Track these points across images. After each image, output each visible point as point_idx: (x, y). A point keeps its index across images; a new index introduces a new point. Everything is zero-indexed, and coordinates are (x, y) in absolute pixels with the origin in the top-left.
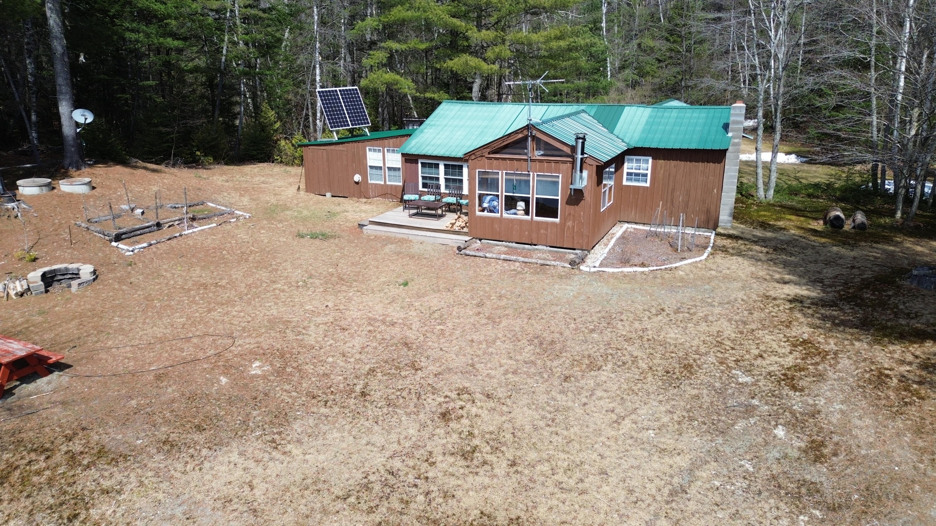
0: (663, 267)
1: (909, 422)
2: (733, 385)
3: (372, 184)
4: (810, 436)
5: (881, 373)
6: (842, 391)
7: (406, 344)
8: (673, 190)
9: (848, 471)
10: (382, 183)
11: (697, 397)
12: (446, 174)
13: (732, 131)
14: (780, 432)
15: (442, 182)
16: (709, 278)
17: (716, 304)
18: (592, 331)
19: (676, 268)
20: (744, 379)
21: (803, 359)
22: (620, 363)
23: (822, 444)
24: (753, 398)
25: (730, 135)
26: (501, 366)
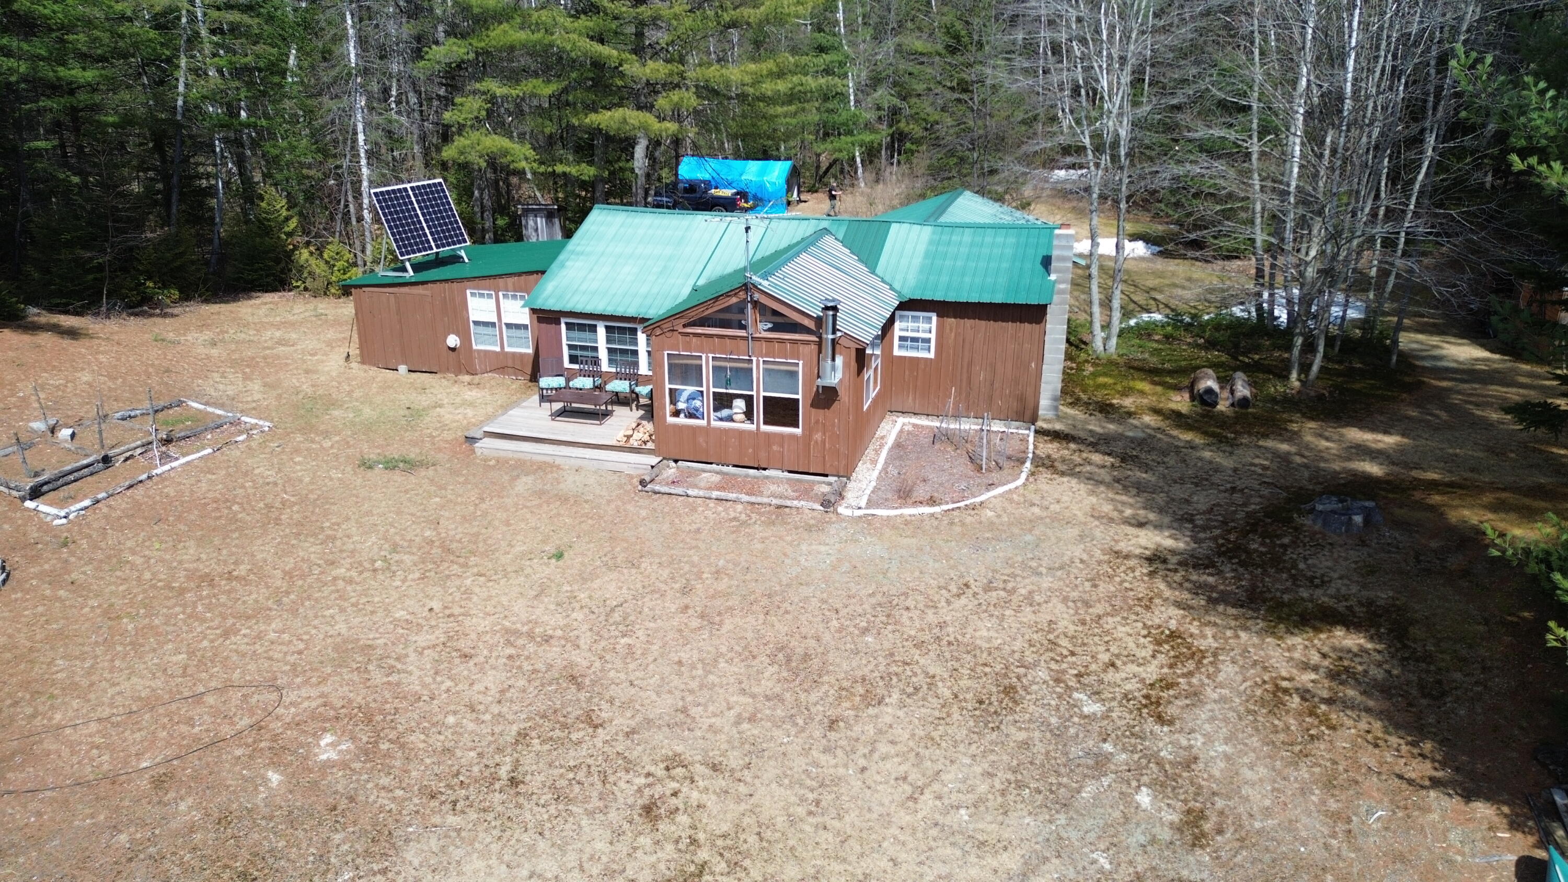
0: (962, 504)
1: (1317, 770)
2: (1076, 719)
3: (479, 351)
4: (1185, 801)
5: (1276, 685)
6: (1226, 720)
7: (573, 678)
8: (970, 364)
9: (1239, 858)
10: (498, 349)
11: (1026, 745)
12: (609, 341)
13: (1057, 271)
14: (1144, 798)
15: (603, 354)
16: (1030, 521)
17: (1044, 571)
18: (865, 631)
19: (982, 503)
20: (1092, 707)
21: (1171, 666)
22: (910, 690)
23: (1201, 815)
24: (1105, 741)
25: (1053, 277)
26: (729, 709)
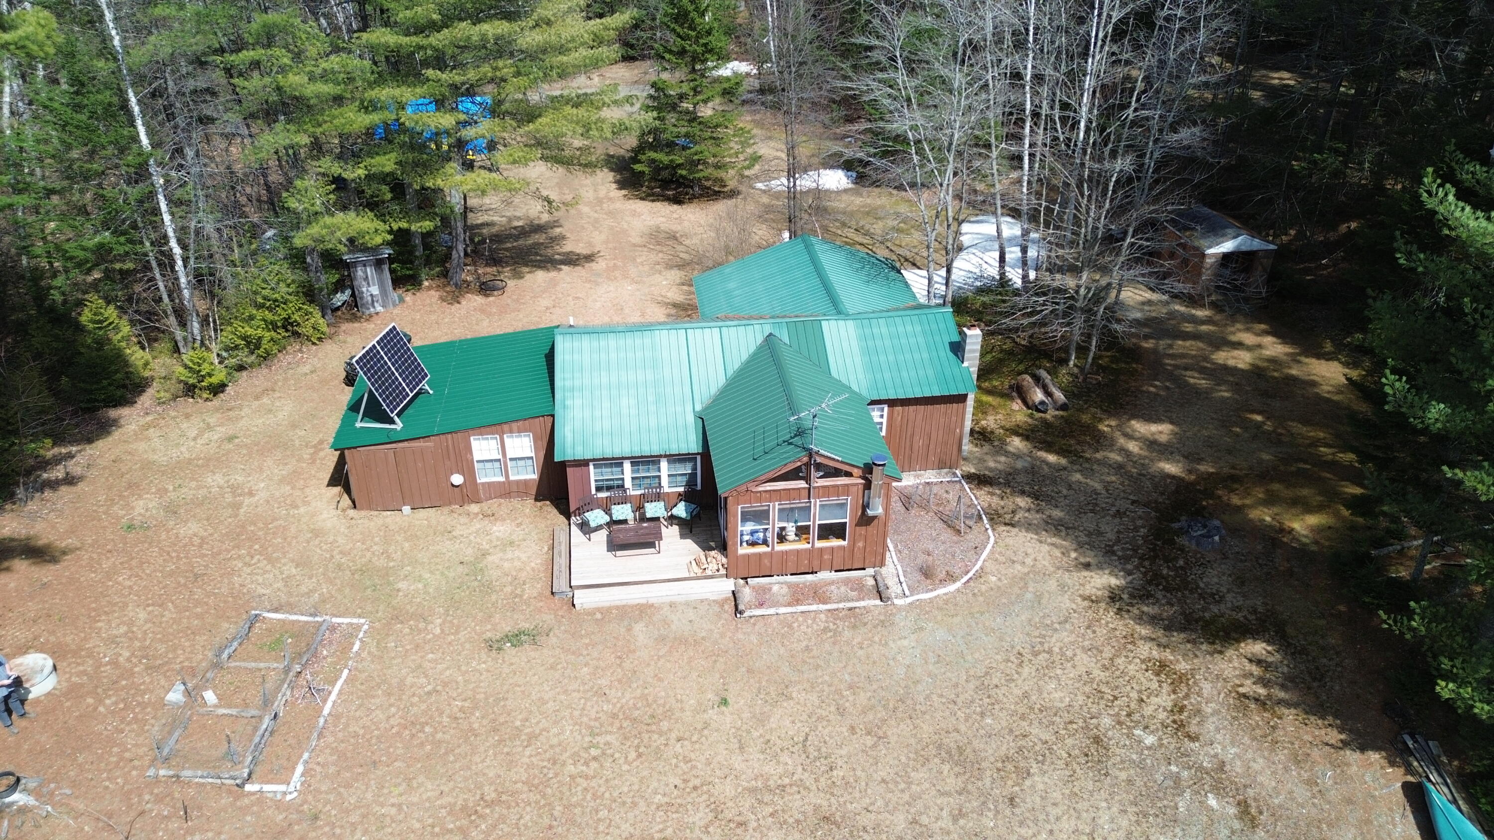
0: (970, 575)
1: (1286, 751)
2: (1146, 752)
3: (483, 484)
4: (1233, 797)
5: (1237, 692)
6: (1225, 728)
8: (913, 435)
9: (1278, 829)
10: (502, 479)
11: (1130, 782)
12: (633, 471)
13: (968, 360)
14: (1212, 802)
15: (628, 484)
16: (1021, 579)
17: (1057, 626)
18: (982, 714)
19: (981, 568)
20: (1150, 740)
21: (1174, 692)
22: (1040, 758)
23: (1247, 806)
24: (1170, 764)
25: (966, 364)
26: (942, 809)
